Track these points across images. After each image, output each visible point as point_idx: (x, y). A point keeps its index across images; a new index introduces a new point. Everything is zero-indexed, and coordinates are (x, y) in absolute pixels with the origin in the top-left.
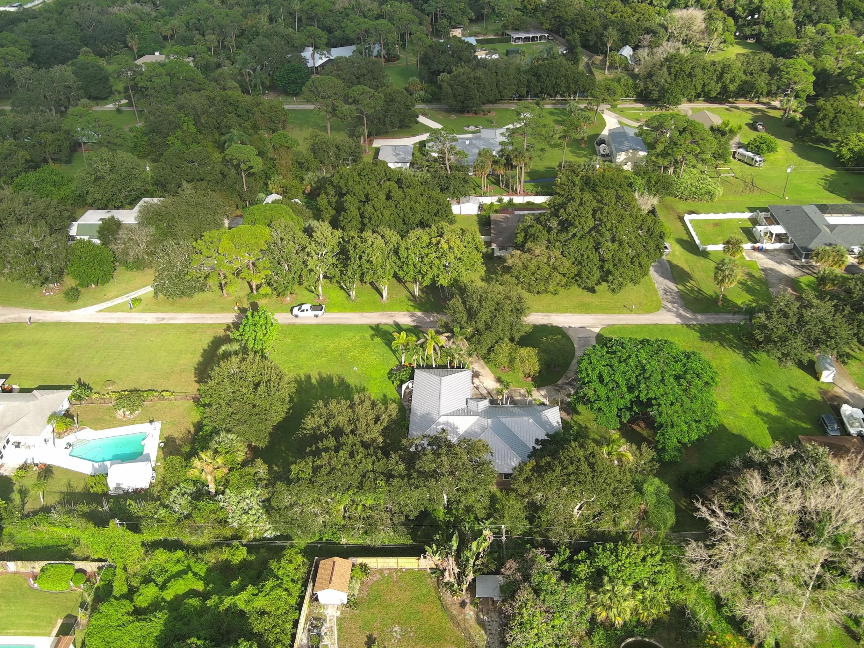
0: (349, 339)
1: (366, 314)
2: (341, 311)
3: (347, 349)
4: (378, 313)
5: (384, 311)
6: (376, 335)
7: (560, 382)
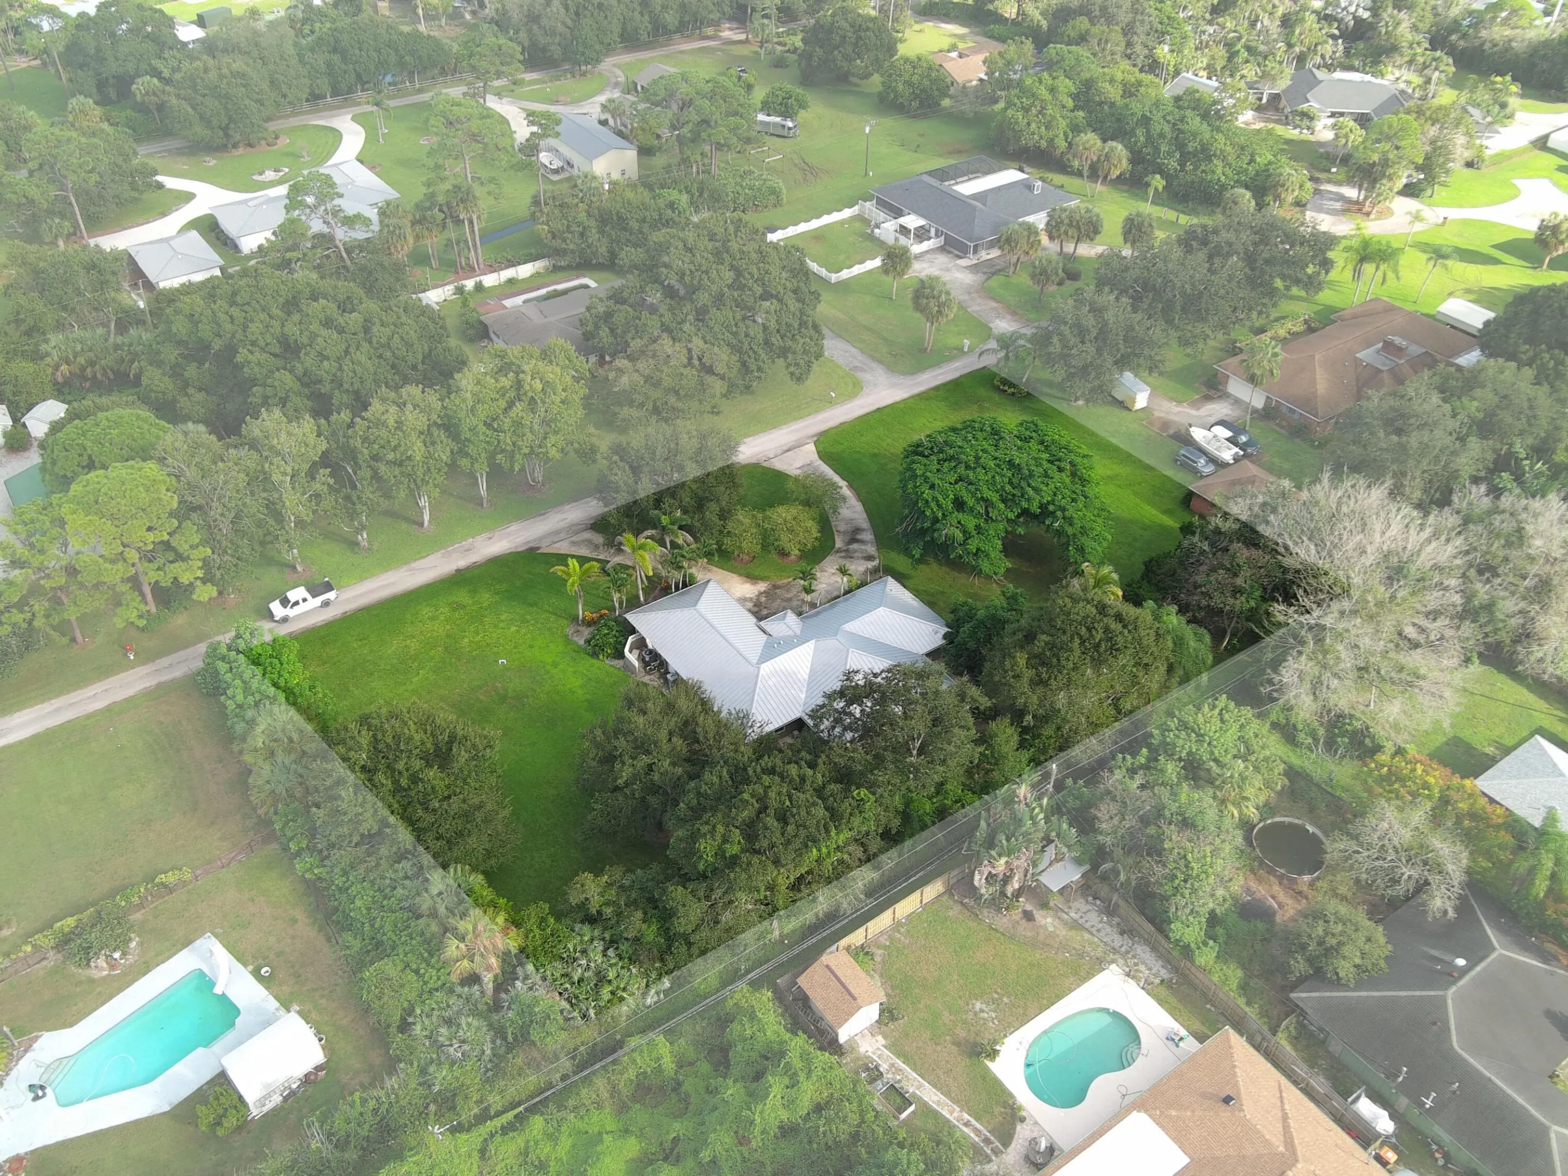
0: (433, 618)
3: (449, 636)
6: (474, 592)
7: (839, 544)
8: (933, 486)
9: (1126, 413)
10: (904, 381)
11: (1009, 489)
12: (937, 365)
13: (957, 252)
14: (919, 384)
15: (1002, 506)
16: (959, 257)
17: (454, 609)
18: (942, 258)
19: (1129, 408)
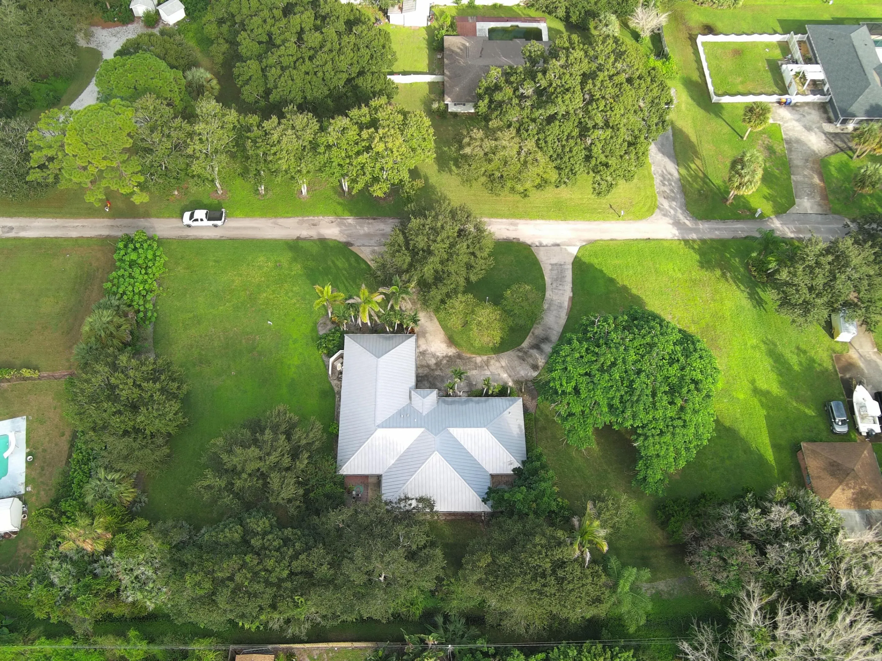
0: (260, 267)
1: (281, 221)
2: (247, 216)
3: (259, 286)
4: (296, 220)
5: (303, 215)
6: (295, 260)
7: (525, 344)
8: (566, 369)
9: (827, 337)
10: (687, 222)
11: (616, 402)
12: (724, 219)
13: (831, 115)
14: (696, 230)
15: (605, 409)
16: (829, 121)
17: (276, 267)
18: (815, 116)
19: (832, 336)
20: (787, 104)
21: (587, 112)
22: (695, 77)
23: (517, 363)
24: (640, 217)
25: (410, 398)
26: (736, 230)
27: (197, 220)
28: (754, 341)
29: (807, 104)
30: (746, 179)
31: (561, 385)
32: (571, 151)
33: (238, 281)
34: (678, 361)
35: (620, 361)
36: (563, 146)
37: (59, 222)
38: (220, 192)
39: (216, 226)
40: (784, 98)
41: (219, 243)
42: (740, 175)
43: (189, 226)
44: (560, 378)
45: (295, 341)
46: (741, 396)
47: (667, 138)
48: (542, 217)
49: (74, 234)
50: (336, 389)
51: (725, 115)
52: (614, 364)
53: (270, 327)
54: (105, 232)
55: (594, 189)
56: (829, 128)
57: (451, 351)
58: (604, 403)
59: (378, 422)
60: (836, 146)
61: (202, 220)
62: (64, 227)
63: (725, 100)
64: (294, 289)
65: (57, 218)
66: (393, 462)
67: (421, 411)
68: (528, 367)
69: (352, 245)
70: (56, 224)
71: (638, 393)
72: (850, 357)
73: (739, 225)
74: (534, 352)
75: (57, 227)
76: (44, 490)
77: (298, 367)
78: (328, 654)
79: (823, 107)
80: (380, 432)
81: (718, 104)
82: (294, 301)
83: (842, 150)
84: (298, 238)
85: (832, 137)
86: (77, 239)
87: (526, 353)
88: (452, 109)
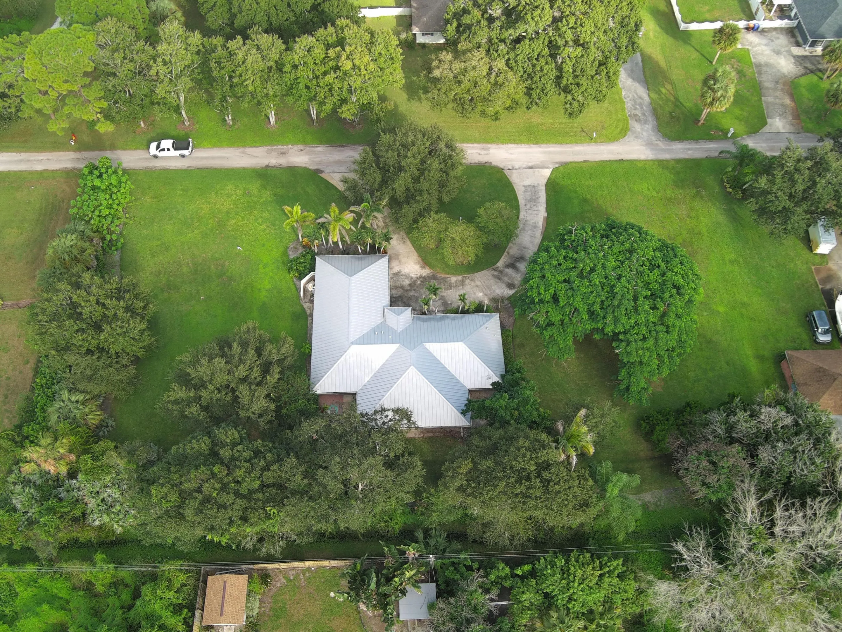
0: (229, 195)
1: (249, 150)
2: (215, 146)
3: (228, 213)
4: (265, 148)
5: (271, 145)
6: (264, 187)
7: (500, 264)
8: (544, 276)
9: (805, 252)
10: (660, 144)
11: (597, 307)
12: (696, 139)
13: (800, 39)
14: (670, 151)
15: (585, 316)
16: (798, 44)
17: (244, 195)
18: (783, 40)
19: (811, 249)
20: (754, 29)
21: (557, 29)
22: (662, 7)
23: (492, 282)
24: (612, 139)
25: (384, 316)
26: (708, 150)
27: (163, 150)
28: (732, 256)
29: (775, 29)
30: (719, 94)
31: (539, 294)
32: (542, 70)
33: (206, 209)
34: (659, 267)
35: (599, 267)
36: (534, 66)
37: (24, 156)
38: (187, 123)
39: (183, 156)
40: (752, 23)
41: (187, 172)
42: (713, 90)
43: (156, 157)
44: (538, 287)
45: (266, 266)
46: (721, 309)
47: (637, 64)
48: (514, 142)
49: (39, 167)
50: (308, 312)
51: (694, 41)
52: (593, 270)
53: (239, 254)
54: (69, 165)
55: (566, 109)
56: (798, 51)
57: (426, 272)
58: (583, 308)
59: (352, 339)
60: (806, 68)
61: (168, 150)
62: (29, 161)
63: (694, 26)
64: (264, 215)
65: (21, 152)
66: (367, 379)
67: (395, 328)
68: (504, 286)
69: (322, 172)
70: (21, 158)
71: (619, 297)
72: (830, 269)
73: (712, 145)
74: (510, 271)
75: (21, 161)
76: (8, 417)
77: (269, 290)
78: (304, 574)
79: (790, 32)
80: (354, 349)
81: (685, 32)
82: (264, 226)
83: (812, 72)
84: (267, 166)
85: (800, 60)
86: (42, 172)
87: (501, 272)
88: (420, 39)
